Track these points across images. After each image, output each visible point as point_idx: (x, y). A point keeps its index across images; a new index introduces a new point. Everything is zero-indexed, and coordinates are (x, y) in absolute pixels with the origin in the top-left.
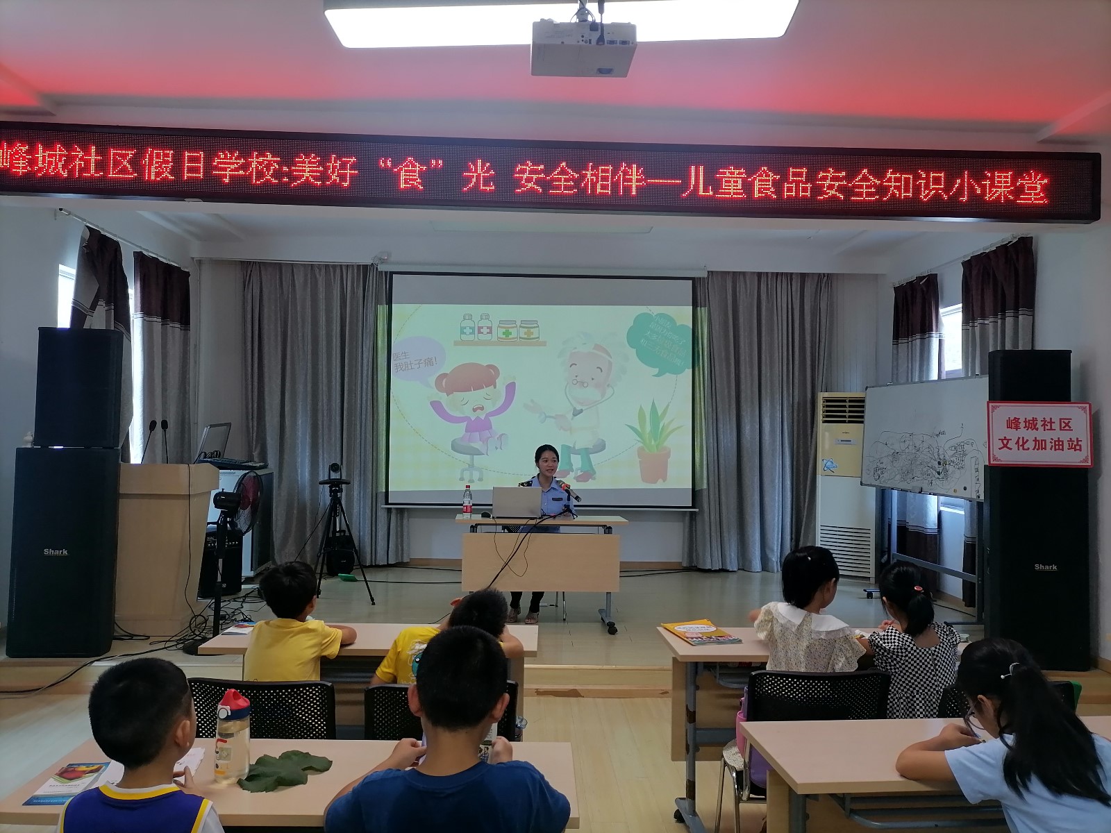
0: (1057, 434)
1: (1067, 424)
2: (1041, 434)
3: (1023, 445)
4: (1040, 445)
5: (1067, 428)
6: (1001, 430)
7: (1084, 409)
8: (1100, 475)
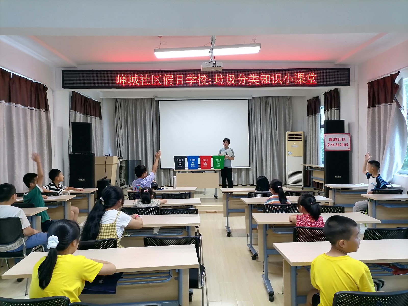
0: (342, 142)
1: (344, 139)
2: (338, 142)
3: (333, 145)
4: (337, 145)
5: (344, 140)
6: (327, 141)
7: (348, 135)
8: (352, 152)
